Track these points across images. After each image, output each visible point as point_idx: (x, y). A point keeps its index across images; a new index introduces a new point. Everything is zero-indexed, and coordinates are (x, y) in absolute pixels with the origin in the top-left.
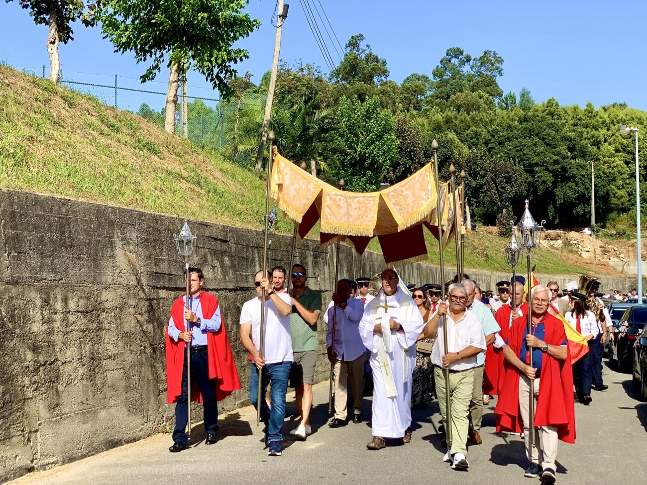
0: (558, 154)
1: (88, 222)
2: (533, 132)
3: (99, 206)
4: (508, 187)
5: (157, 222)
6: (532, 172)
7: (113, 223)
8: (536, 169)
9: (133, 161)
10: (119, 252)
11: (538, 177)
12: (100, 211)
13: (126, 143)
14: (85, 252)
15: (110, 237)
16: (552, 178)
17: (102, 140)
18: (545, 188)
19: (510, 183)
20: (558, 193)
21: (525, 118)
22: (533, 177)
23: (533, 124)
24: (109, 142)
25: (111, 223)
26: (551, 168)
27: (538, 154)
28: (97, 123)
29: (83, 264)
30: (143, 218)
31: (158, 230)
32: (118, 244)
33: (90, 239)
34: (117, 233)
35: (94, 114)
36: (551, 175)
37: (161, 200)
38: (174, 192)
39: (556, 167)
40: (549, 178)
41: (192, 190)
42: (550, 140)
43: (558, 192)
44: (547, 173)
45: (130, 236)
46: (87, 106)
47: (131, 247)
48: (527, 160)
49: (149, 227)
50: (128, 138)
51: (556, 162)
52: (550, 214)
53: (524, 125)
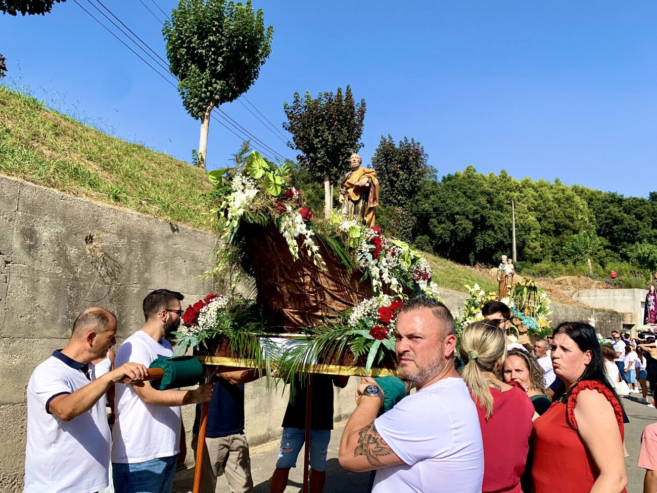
0: (478, 205)
6: (454, 222)
16: (472, 226)
18: (465, 235)
26: (471, 217)
27: (460, 204)
39: (476, 216)
40: (469, 226)
42: (471, 193)
43: (478, 239)
44: (467, 221)
48: (450, 209)
51: (476, 212)
52: (471, 260)
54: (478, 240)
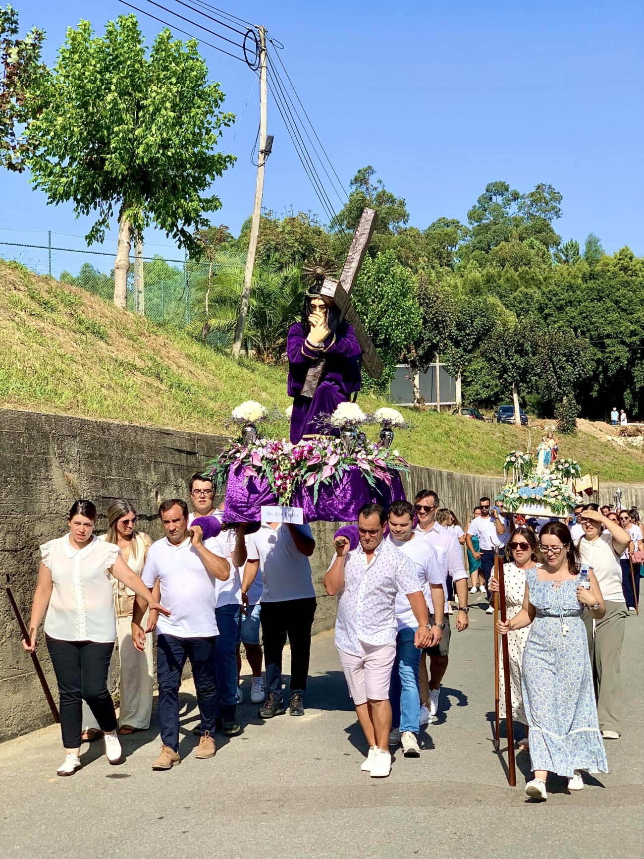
0: (636, 322)
1: (17, 435)
2: (603, 293)
3: (29, 415)
4: (569, 367)
5: (104, 432)
6: (602, 347)
7: (47, 435)
8: (607, 341)
9: (72, 349)
10: (56, 473)
11: (610, 352)
12: (31, 421)
13: (62, 326)
14: (12, 473)
15: (44, 453)
16: (628, 354)
17: (33, 323)
18: (618, 367)
19: (571, 362)
20: (636, 373)
21: (591, 274)
22: (602, 352)
23: (602, 283)
24: (42, 325)
25: (45, 436)
26: (628, 340)
27: (611, 323)
28: (26, 301)
29: (10, 489)
30: (86, 427)
31: (105, 441)
32: (55, 462)
33: (18, 457)
34: (54, 447)
35: (22, 288)
36: (627, 349)
37: (109, 401)
38: (126, 389)
39: (634, 339)
40: (624, 354)
41: (149, 385)
42: (626, 304)
44: (620, 347)
45: (69, 451)
46: (12, 277)
47: (71, 466)
48: (596, 330)
49: (94, 438)
50: (65, 319)
51: (633, 333)
52: (627, 401)
53: (591, 284)
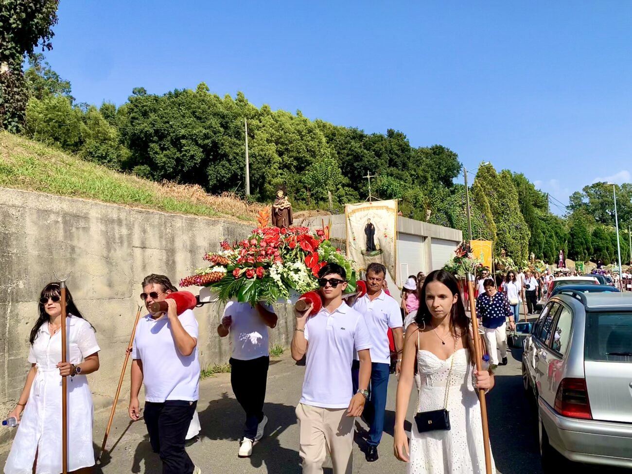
0: (209, 128)
6: (179, 146)
8: (183, 141)
11: (186, 151)
16: (202, 154)
18: (193, 164)
22: (181, 152)
26: (201, 142)
27: (186, 126)
36: (201, 150)
39: (206, 141)
40: (199, 155)
44: (196, 148)
48: (174, 132)
51: (206, 137)
54: (211, 172)
